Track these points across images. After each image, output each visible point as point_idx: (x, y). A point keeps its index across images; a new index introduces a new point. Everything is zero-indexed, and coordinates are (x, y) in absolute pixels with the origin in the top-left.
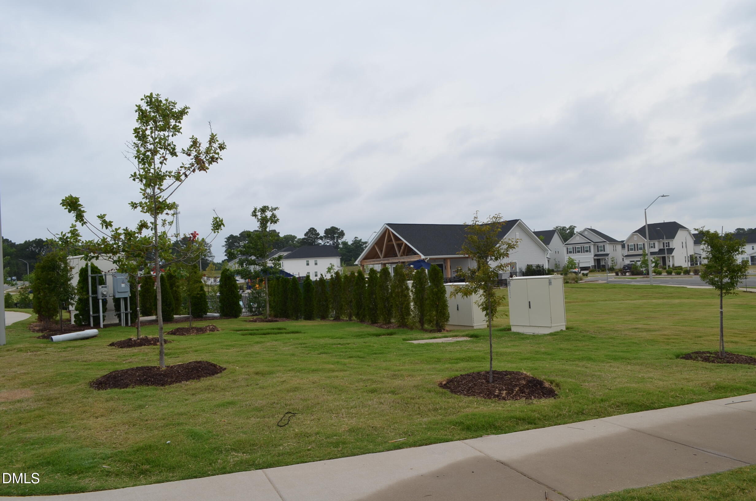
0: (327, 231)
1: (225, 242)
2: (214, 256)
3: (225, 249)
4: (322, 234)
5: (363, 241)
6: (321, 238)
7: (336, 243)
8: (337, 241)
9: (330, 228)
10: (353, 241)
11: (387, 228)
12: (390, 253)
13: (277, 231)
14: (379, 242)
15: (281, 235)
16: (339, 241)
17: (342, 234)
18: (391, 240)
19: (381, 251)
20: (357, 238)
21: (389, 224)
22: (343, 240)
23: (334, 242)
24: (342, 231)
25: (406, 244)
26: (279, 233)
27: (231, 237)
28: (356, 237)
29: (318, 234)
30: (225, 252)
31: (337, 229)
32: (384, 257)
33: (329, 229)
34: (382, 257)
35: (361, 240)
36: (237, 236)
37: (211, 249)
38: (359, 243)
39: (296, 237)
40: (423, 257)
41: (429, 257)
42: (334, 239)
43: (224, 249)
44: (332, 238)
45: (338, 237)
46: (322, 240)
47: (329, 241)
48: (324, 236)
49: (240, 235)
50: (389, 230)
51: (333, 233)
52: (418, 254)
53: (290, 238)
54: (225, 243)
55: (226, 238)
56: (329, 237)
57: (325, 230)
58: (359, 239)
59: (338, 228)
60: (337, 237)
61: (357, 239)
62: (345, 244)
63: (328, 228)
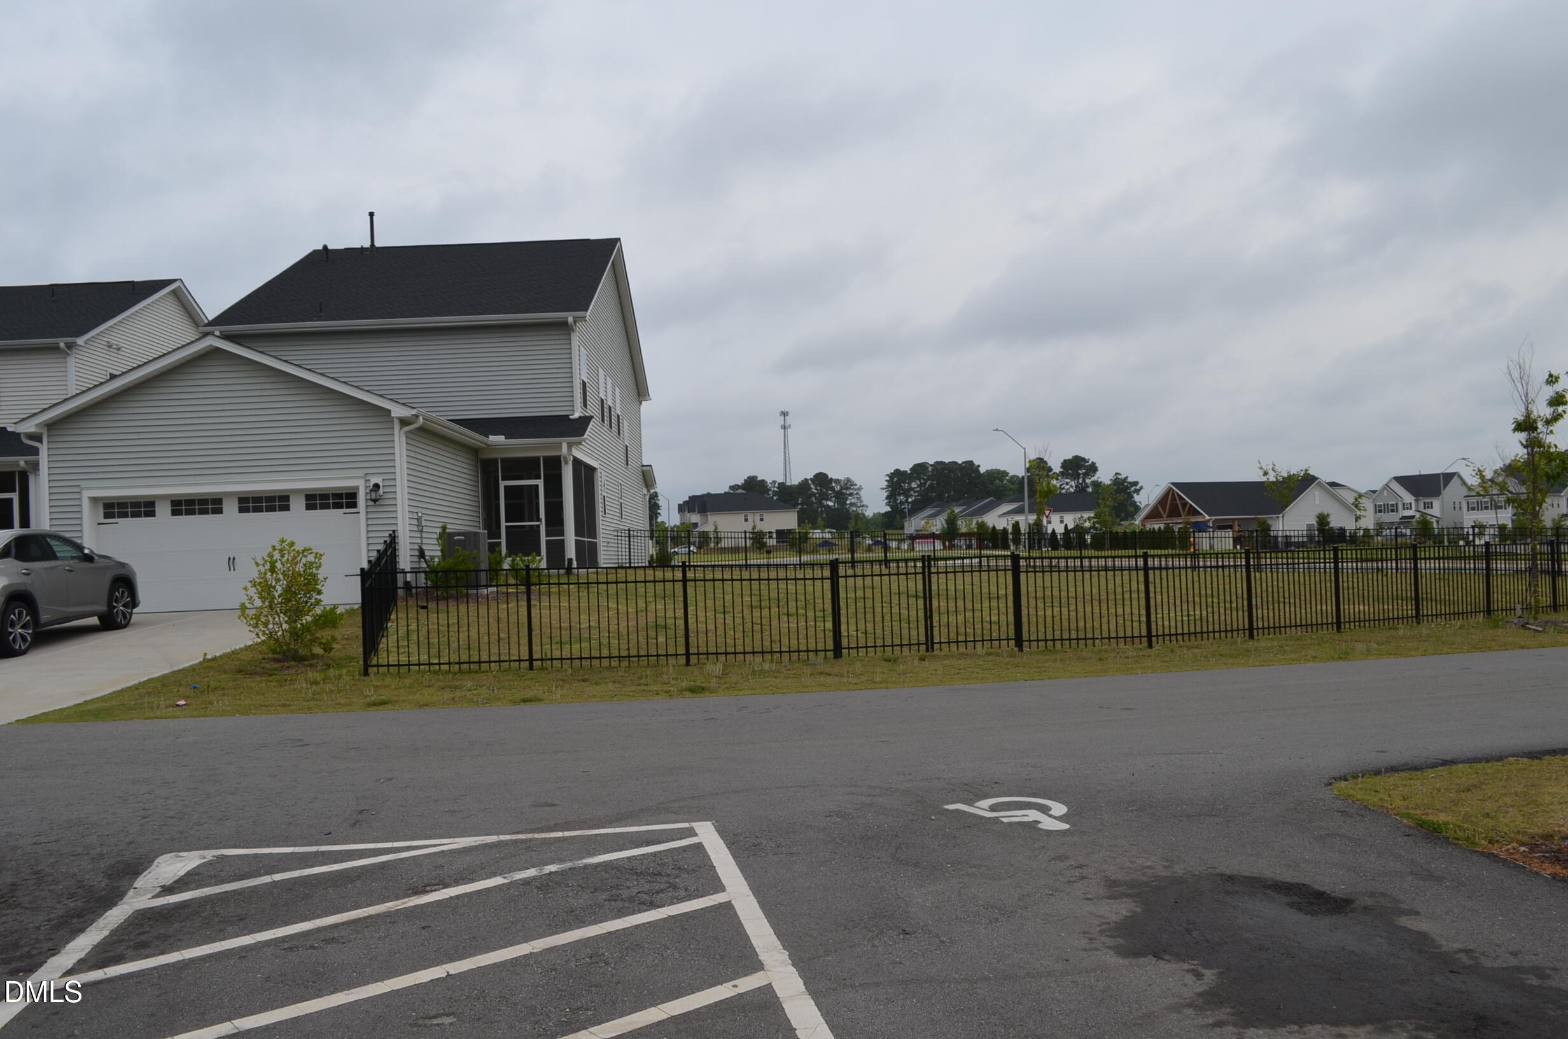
0: (1066, 464)
1: (887, 481)
2: (867, 506)
3: (887, 494)
4: (1057, 468)
5: (1129, 480)
6: (1056, 476)
7: (1081, 484)
8: (1084, 481)
9: (1070, 457)
10: (1111, 480)
11: (1171, 488)
12: (1174, 513)
13: (976, 463)
14: (1163, 501)
15: (982, 470)
16: (1088, 481)
17: (1093, 468)
18: (1175, 499)
19: (1164, 511)
20: (1119, 474)
21: (1173, 484)
22: (1095, 478)
23: (1078, 482)
24: (1093, 464)
25: (1191, 505)
26: (979, 466)
27: (897, 473)
28: (1117, 474)
29: (1050, 469)
30: (887, 498)
31: (1084, 460)
32: (1167, 517)
33: (1069, 460)
34: (1165, 516)
35: (1126, 478)
36: (906, 471)
37: (862, 493)
38: (1122, 484)
39: (1008, 473)
40: (1207, 517)
41: (1214, 518)
42: (1079, 478)
43: (885, 494)
44: (1075, 476)
45: (1086, 475)
46: (1057, 479)
47: (1068, 481)
48: (1060, 472)
49: (911, 469)
50: (1173, 490)
51: (1076, 466)
52: (1202, 514)
53: (997, 475)
54: (886, 483)
55: (887, 475)
56: (1069, 474)
57: (1062, 461)
58: (1123, 476)
59: (1087, 458)
60: (1084, 474)
61: (1120, 477)
62: (1097, 485)
63: (1067, 458)
